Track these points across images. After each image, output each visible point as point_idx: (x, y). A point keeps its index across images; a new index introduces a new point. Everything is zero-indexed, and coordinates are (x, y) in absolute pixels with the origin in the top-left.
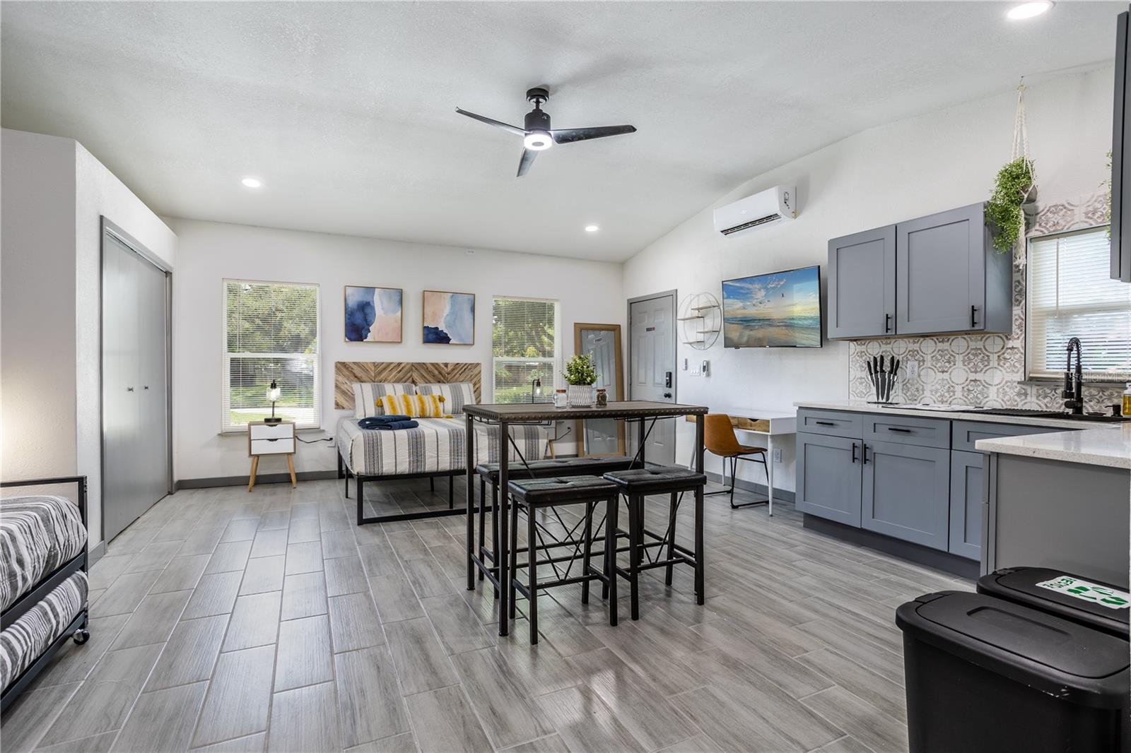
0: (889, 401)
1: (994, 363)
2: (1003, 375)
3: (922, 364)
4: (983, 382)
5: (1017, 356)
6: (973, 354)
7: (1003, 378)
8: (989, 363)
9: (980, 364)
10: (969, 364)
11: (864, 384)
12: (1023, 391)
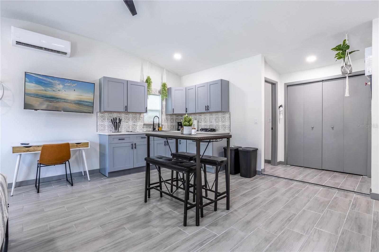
0: (119, 131)
1: (138, 121)
2: (140, 123)
5: (142, 119)
6: (134, 118)
9: (135, 121)
11: (103, 127)
12: (143, 127)
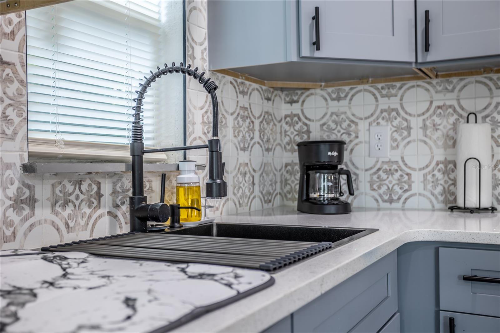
12: (27, 193)
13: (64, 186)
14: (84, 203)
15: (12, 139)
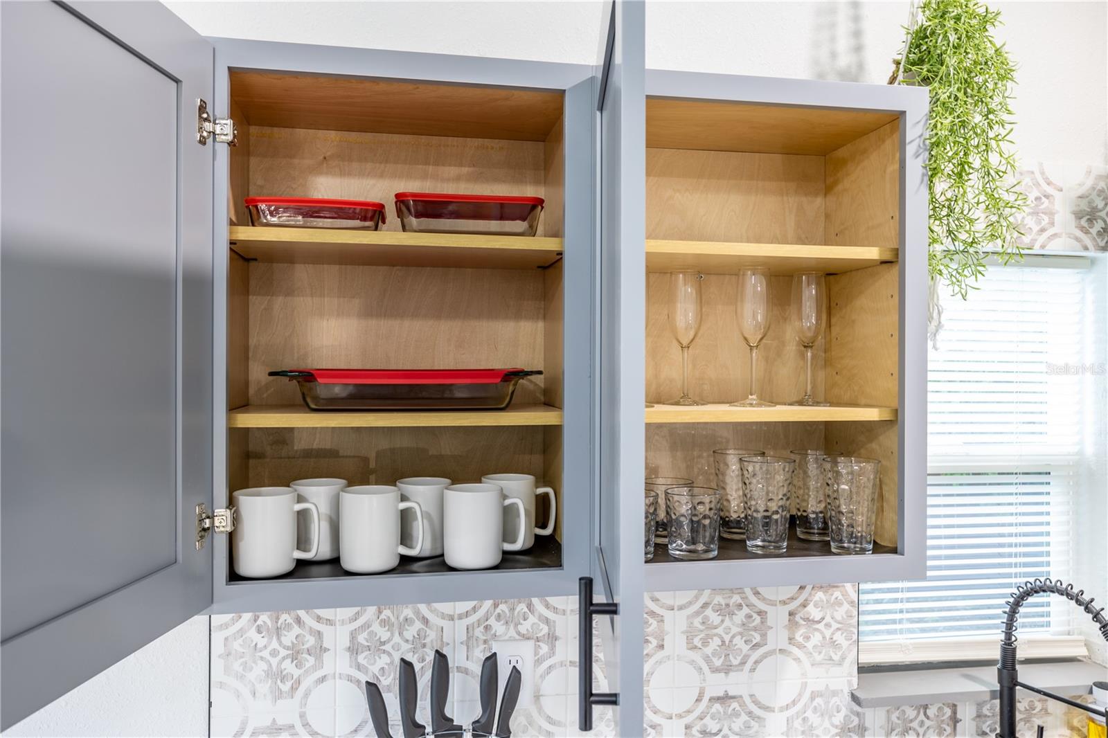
1: (778, 637)
2: (804, 675)
3: (545, 648)
4: (748, 700)
5: (840, 613)
6: (719, 610)
7: (804, 685)
8: (764, 636)
9: (739, 642)
10: (705, 643)
12: (856, 721)
13: (904, 712)
14: (931, 730)
15: (840, 664)
